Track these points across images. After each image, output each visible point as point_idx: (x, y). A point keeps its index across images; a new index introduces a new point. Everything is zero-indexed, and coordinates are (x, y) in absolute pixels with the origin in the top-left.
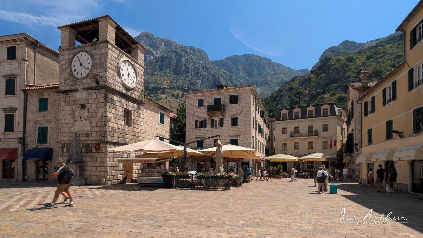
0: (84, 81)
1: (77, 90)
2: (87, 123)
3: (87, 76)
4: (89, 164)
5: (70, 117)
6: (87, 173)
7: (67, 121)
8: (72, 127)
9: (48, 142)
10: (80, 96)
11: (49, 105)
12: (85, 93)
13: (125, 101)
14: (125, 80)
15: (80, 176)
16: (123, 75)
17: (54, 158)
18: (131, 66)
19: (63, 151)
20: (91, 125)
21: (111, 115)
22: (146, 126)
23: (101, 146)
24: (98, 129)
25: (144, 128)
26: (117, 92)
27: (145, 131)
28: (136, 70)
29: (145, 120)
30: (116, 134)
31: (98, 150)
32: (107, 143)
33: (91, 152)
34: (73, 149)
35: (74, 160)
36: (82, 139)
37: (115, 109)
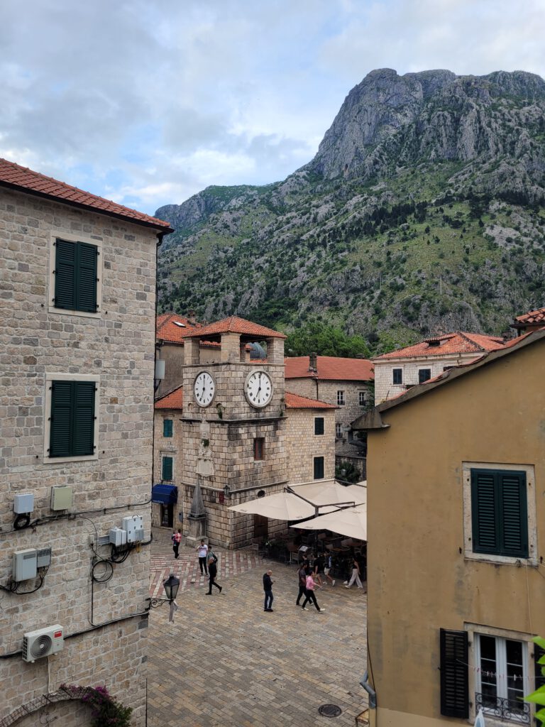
0: (208, 410)
1: (200, 421)
2: (211, 465)
3: (210, 404)
4: (214, 518)
5: (193, 452)
6: (211, 529)
7: (190, 457)
8: (196, 466)
9: (173, 477)
10: (204, 428)
11: (173, 428)
12: (208, 425)
13: (254, 428)
14: (254, 400)
15: (203, 534)
16: (251, 395)
17: (178, 499)
18: (263, 375)
19: (187, 496)
20: (214, 467)
21: (236, 456)
22: (290, 448)
23: (225, 497)
24: (221, 474)
25: (285, 455)
26: (243, 422)
27: (288, 458)
28: (271, 377)
29: (288, 440)
30: (242, 478)
31: (222, 501)
32: (230, 494)
33: (215, 502)
34: (196, 499)
35: (196, 515)
36: (206, 484)
37: (242, 444)
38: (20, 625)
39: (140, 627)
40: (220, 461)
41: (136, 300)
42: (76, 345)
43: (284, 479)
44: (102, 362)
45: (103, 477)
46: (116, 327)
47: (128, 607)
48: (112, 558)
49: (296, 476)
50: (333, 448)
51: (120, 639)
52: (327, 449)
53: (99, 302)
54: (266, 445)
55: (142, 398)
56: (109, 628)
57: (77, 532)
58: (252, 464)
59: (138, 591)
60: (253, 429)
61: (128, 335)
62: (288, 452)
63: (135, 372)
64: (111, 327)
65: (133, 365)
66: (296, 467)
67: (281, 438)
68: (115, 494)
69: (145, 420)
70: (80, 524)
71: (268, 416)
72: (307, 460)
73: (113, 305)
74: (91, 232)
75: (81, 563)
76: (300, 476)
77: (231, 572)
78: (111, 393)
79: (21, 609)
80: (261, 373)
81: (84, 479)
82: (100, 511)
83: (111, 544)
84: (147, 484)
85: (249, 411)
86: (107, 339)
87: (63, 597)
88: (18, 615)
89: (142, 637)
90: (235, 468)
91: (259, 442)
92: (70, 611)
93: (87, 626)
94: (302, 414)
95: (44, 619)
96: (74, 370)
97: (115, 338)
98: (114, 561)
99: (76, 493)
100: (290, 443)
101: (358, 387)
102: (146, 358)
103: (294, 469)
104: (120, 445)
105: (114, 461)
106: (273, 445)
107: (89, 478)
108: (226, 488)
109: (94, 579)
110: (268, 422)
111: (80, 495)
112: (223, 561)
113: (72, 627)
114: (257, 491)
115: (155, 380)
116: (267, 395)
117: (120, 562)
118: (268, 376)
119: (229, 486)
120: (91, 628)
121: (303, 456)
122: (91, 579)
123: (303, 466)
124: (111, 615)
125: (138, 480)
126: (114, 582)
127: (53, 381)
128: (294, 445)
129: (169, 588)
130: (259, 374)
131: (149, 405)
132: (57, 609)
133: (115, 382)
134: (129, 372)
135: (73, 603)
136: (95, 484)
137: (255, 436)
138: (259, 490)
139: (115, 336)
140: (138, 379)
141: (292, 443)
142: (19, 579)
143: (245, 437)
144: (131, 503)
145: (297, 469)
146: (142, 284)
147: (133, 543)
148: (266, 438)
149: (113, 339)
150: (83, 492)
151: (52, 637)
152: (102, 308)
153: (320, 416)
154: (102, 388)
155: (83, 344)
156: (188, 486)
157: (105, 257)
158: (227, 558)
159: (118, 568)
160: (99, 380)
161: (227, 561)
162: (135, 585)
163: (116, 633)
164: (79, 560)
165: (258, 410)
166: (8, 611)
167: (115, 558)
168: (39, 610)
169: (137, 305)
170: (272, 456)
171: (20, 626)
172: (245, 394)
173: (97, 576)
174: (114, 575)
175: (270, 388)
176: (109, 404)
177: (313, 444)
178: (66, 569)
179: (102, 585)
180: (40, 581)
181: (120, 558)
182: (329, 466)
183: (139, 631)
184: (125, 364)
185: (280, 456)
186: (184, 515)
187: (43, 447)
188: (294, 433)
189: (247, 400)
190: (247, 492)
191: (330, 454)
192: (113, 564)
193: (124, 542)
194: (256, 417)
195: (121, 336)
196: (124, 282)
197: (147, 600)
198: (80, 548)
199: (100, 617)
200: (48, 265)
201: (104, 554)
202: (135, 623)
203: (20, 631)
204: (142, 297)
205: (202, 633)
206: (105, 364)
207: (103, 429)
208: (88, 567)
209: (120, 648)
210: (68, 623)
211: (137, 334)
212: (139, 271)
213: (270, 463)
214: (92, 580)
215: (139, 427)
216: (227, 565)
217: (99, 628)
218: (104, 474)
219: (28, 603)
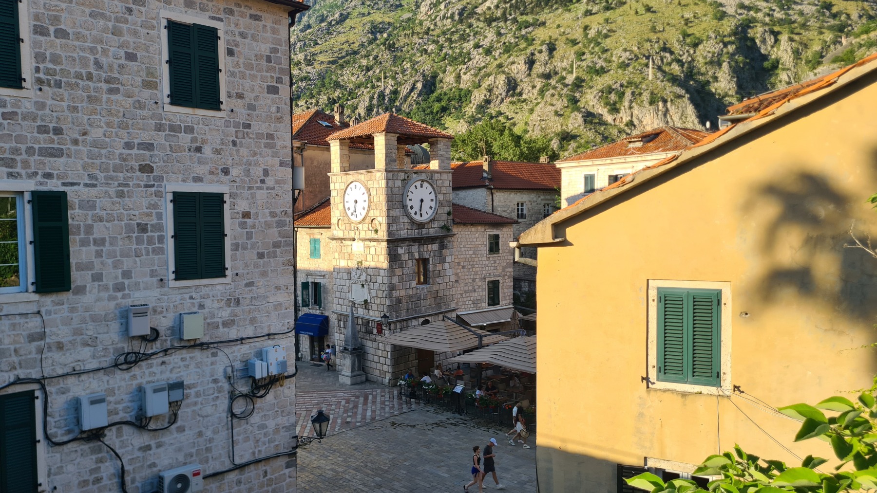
0: (361, 226)
1: (352, 240)
2: (366, 290)
3: (364, 220)
4: (370, 351)
5: (345, 276)
6: (368, 363)
8: (349, 292)
9: (323, 305)
10: (357, 248)
11: (321, 248)
12: (361, 243)
13: (417, 247)
14: (416, 213)
15: (359, 370)
16: (412, 207)
17: (330, 330)
18: (425, 184)
19: (339, 326)
20: (370, 293)
21: (395, 280)
22: (459, 271)
23: (383, 327)
24: (378, 301)
25: (453, 278)
26: (404, 240)
27: (457, 281)
28: (435, 186)
29: (457, 261)
30: (403, 306)
31: (380, 331)
32: (390, 324)
33: (372, 333)
34: (350, 329)
35: (350, 348)
36: (361, 312)
37: (401, 267)
38: (154, 463)
39: (287, 467)
40: (377, 285)
41: (267, 95)
42: (198, 150)
43: (453, 305)
44: (230, 170)
45: (238, 302)
46: (244, 128)
47: (272, 445)
48: (252, 392)
49: (467, 303)
50: (511, 270)
51: (265, 479)
52: (504, 271)
53: (223, 97)
54: (431, 267)
55: (278, 211)
56: (252, 467)
57: (212, 364)
58: (415, 289)
59: (283, 428)
60: (415, 248)
61: (259, 136)
62: (457, 274)
63: (270, 181)
64: (239, 128)
65: (266, 172)
66: (466, 292)
67: (448, 259)
68: (253, 321)
69: (283, 237)
70: (214, 355)
71: (432, 232)
72: (480, 284)
73: (239, 101)
74: (208, 11)
75: (217, 397)
76: (471, 302)
77: (392, 411)
78: (243, 206)
79: (154, 446)
80: (423, 181)
81: (216, 305)
82: (236, 341)
83: (251, 377)
84: (288, 310)
85: (409, 227)
86: (234, 143)
87: (200, 434)
88: (151, 452)
89: (290, 477)
90: (395, 294)
91: (423, 263)
92: (208, 450)
93: (228, 465)
94: (473, 229)
95: (181, 458)
96: (198, 179)
97: (243, 140)
98: (254, 395)
99: (209, 321)
100: (459, 264)
101: (542, 197)
102: (282, 164)
103: (464, 295)
104: (256, 266)
105: (250, 284)
106: (439, 267)
107: (223, 303)
108: (385, 316)
109: (233, 415)
110: (432, 240)
111: (213, 323)
112: (383, 399)
113: (212, 466)
114: (421, 320)
115: (293, 190)
116: (431, 208)
117: (261, 397)
118: (431, 185)
119: (388, 314)
120: (232, 466)
121: (474, 280)
122: (229, 416)
123: (475, 291)
124: (254, 453)
125: (277, 307)
126: (255, 419)
127: (174, 193)
128: (464, 267)
129: (317, 425)
130: (420, 182)
131: (288, 219)
132: (194, 447)
133: (246, 193)
134: (263, 181)
135: (211, 440)
136: (229, 310)
137: (417, 257)
138: (423, 319)
139: (244, 138)
140: (273, 188)
141: (462, 264)
142: (149, 414)
143: (405, 257)
144: (272, 332)
145: (468, 295)
146: (273, 75)
147: (275, 376)
148: (431, 259)
149: (241, 142)
150: (216, 320)
151: (190, 476)
152: (227, 105)
153: (495, 232)
154: (232, 200)
155: (207, 150)
156: (341, 315)
157: (228, 42)
158: (387, 396)
159: (259, 403)
160: (228, 192)
161: (387, 399)
162: (280, 422)
163: (261, 473)
164: (216, 395)
165: (421, 226)
166: (140, 449)
167: (255, 392)
168: (174, 447)
169: (269, 102)
170: (437, 280)
171: (154, 465)
172: (404, 207)
173: (237, 410)
174: (256, 411)
175: (434, 198)
176: (241, 220)
177: (486, 265)
178: (202, 404)
179: (243, 422)
180: (173, 417)
181: (262, 392)
182: (506, 290)
183: (287, 471)
184: (257, 172)
185: (447, 280)
186: (337, 348)
187: (167, 269)
188: (464, 253)
189: (408, 215)
190: (409, 322)
191: (506, 277)
192: (255, 399)
193: (265, 375)
194: (418, 233)
195: (250, 138)
196: (252, 72)
197: (293, 437)
198: (215, 381)
199: (242, 456)
200: (160, 54)
201: (243, 388)
202: (282, 461)
203: (155, 469)
204: (273, 90)
205: (359, 476)
206: (234, 172)
207: (236, 247)
208: (226, 402)
209: (265, 488)
210: (207, 461)
211: (270, 136)
212: (269, 59)
213: (436, 287)
214: (231, 417)
215: (277, 245)
216: (387, 403)
217: (241, 467)
218: (238, 299)
219: (162, 440)
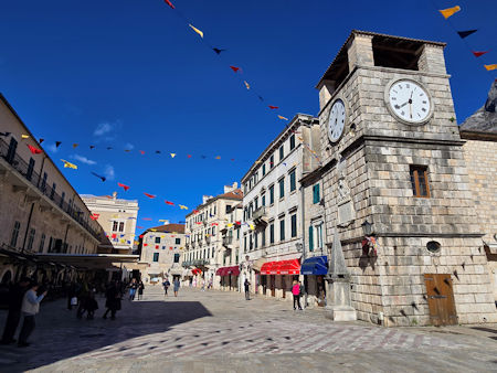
1: (335, 161)
2: (351, 206)
3: (344, 132)
5: (334, 202)
8: (337, 217)
11: (320, 192)
13: (409, 149)
14: (403, 113)
15: (347, 304)
16: (397, 107)
18: (413, 85)
20: (355, 208)
21: (378, 184)
22: (477, 188)
26: (388, 139)
27: (476, 201)
28: (428, 89)
29: (472, 176)
30: (395, 217)
35: (335, 274)
36: (348, 235)
37: (388, 169)
40: (360, 196)
54: (432, 177)
60: (405, 151)
62: (475, 192)
67: (459, 171)
80: (409, 80)
85: (396, 127)
91: (418, 170)
100: (476, 181)
106: (444, 178)
110: (430, 144)
114: (426, 241)
116: (424, 110)
118: (421, 86)
128: (484, 186)
130: (405, 83)
137: (411, 162)
138: (429, 240)
141: (481, 181)
143: (393, 159)
148: (431, 167)
165: (411, 126)
170: (445, 193)
172: (386, 105)
185: (459, 196)
189: (391, 113)
190: (408, 241)
194: (409, 134)
213: (444, 203)
